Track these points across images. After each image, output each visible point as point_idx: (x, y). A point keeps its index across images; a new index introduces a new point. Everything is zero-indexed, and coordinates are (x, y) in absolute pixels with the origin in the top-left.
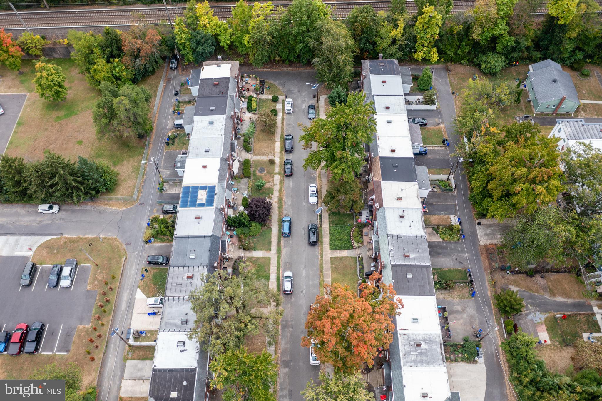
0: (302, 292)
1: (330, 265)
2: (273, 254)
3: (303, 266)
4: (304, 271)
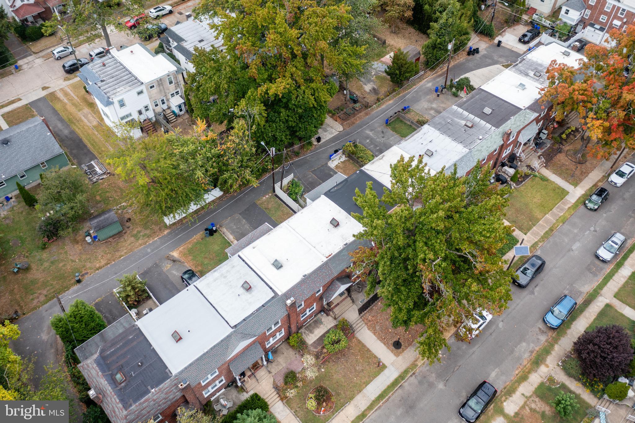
0: (595, 231)
1: (534, 228)
2: (608, 299)
3: (571, 253)
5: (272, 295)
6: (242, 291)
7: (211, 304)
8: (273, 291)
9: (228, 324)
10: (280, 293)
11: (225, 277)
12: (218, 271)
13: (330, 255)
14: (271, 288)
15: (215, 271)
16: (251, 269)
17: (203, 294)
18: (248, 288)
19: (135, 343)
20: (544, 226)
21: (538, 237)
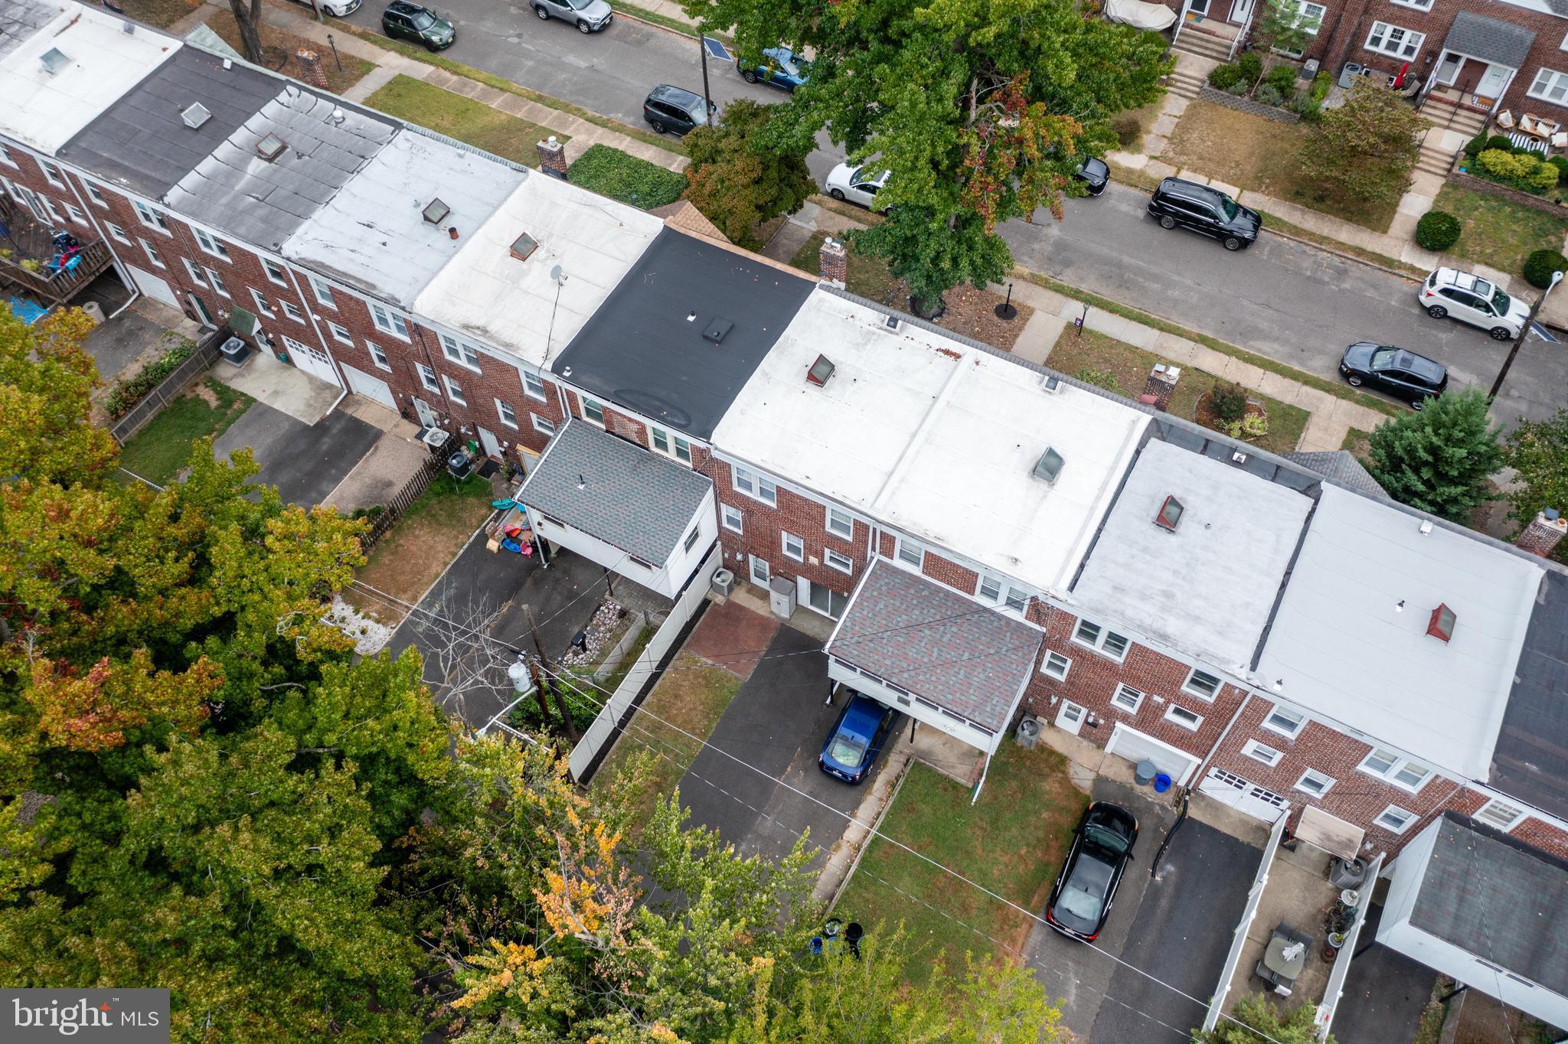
1: (543, 124)
3: (601, 68)
4: (583, 64)
5: (1154, 443)
6: (1186, 525)
7: (1283, 586)
8: (1143, 444)
9: (1313, 510)
10: (1145, 419)
11: (1168, 595)
12: (1156, 626)
13: (947, 352)
14: (1138, 452)
15: (1164, 637)
16: (1100, 530)
17: (1267, 630)
18: (1169, 517)
19: (1539, 741)
20: (530, 111)
21: (571, 117)
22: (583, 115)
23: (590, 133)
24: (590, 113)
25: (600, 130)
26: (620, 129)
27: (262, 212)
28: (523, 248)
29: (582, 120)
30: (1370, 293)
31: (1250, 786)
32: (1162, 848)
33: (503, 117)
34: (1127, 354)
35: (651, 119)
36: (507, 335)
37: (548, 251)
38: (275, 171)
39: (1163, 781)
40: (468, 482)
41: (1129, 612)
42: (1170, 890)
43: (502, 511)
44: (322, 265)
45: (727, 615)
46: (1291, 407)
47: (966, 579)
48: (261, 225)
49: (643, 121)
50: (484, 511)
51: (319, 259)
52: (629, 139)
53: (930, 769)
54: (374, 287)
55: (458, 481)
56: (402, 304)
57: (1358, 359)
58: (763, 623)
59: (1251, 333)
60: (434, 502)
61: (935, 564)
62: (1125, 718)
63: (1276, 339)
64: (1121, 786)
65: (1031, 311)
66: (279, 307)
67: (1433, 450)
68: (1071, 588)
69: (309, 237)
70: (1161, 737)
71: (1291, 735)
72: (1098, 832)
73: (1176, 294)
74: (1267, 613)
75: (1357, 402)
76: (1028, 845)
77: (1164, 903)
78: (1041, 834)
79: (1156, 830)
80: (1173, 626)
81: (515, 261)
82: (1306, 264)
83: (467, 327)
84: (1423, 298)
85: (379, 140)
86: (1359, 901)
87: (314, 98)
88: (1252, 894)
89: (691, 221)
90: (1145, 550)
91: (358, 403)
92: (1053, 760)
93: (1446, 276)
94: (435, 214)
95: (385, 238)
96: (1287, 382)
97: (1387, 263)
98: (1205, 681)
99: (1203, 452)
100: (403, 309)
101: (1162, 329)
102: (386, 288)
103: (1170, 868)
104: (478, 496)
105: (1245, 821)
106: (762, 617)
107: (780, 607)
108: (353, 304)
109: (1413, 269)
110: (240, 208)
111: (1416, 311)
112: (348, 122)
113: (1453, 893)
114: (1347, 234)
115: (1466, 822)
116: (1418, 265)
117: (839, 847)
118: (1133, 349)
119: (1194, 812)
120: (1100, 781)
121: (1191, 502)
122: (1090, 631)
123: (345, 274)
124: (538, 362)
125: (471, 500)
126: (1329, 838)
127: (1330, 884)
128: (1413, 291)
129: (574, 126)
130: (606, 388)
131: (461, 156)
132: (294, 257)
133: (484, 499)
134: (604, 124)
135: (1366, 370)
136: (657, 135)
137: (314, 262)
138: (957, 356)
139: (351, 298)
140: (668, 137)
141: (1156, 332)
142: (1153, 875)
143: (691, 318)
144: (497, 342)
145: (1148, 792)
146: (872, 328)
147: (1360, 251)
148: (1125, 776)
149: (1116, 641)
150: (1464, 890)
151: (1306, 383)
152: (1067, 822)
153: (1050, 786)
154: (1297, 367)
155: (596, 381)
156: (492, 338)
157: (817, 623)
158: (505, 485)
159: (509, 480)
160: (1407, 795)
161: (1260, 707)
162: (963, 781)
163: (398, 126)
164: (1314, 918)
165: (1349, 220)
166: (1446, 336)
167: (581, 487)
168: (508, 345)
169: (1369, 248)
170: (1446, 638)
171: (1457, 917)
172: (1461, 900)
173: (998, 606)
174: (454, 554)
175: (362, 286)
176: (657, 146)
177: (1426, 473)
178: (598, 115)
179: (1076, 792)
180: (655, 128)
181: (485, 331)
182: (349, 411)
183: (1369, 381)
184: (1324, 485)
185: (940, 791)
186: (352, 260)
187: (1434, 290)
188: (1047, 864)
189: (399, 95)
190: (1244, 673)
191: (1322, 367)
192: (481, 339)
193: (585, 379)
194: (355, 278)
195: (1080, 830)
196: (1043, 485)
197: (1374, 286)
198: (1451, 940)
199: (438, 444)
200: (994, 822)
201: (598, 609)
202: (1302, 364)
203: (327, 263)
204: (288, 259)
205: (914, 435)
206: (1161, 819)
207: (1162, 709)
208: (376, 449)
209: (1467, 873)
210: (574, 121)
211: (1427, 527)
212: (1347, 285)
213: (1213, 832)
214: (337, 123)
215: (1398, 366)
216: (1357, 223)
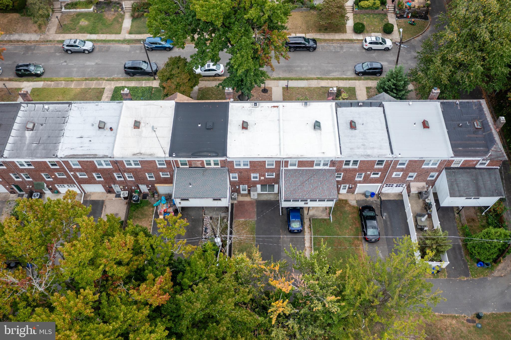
1: (93, 87)
2: (125, 35)
3: (100, 63)
4: (93, 64)
5: (339, 109)
6: (358, 126)
7: (388, 131)
8: (336, 111)
10: (333, 104)
11: (363, 145)
12: (365, 154)
13: (274, 107)
14: (336, 113)
15: (369, 156)
16: (339, 136)
17: (390, 143)
18: (353, 125)
19: (459, 142)
20: (86, 84)
21: (101, 82)
22: (104, 80)
23: (110, 84)
24: (106, 78)
25: (113, 82)
26: (118, 80)
27: (41, 147)
28: (137, 125)
29: (105, 81)
30: (351, 50)
31: (395, 185)
32: (381, 210)
33: (79, 90)
34: (302, 90)
35: (127, 73)
36: (149, 152)
37: (144, 123)
38: (36, 133)
39: (373, 194)
40: (141, 203)
41: (357, 153)
42: (388, 219)
43: (157, 207)
44: (74, 155)
45: (240, 205)
46: (350, 87)
47: (311, 163)
48: (44, 151)
49: (125, 75)
50: (152, 209)
51: (72, 154)
52: (124, 82)
53: (316, 219)
54: (96, 155)
55: (138, 204)
56: (109, 156)
57: (359, 69)
58: (251, 203)
59: (329, 72)
60: (134, 213)
61: (301, 163)
62: (360, 182)
63: (336, 71)
64: (363, 200)
65: (271, 88)
66: (55, 175)
67: (394, 85)
68: (341, 154)
69: (64, 148)
70: (370, 183)
71: (404, 167)
72: (367, 213)
73: (304, 69)
74: (388, 139)
75: (364, 80)
76: (350, 225)
77: (388, 223)
78: (352, 221)
79: (377, 207)
80: (369, 152)
81: (136, 130)
82: (332, 48)
83: (134, 155)
84: (365, 47)
85: (65, 110)
86: (431, 199)
87: (34, 105)
88: (406, 211)
89: (182, 98)
90: (352, 136)
91: (90, 195)
92: (344, 202)
93: (369, 39)
94: (101, 126)
95: (90, 139)
96: (345, 81)
97: (351, 41)
98: (380, 163)
99: (351, 106)
100: (110, 157)
101: (307, 80)
102: (101, 153)
103: (385, 214)
104: (146, 205)
105: (395, 195)
106: (250, 201)
107: (254, 196)
108: (88, 163)
109: (358, 40)
110: (33, 149)
111: (364, 51)
112: (51, 108)
113: (455, 186)
114: (338, 36)
115: (451, 168)
116: (358, 38)
117: (306, 250)
118: (303, 88)
119: (383, 198)
120: (358, 202)
121: (355, 120)
122: (348, 163)
123: (84, 155)
124: (164, 156)
125: (145, 208)
126: (419, 188)
127: (421, 200)
128: (361, 46)
129: (103, 84)
130: (188, 154)
131: (97, 105)
132: (63, 156)
133: (149, 205)
134: (113, 80)
135: (362, 70)
136: (133, 77)
137: (71, 155)
138: (277, 107)
139: (87, 161)
140: (136, 77)
141: (306, 81)
142: (382, 218)
143: (199, 125)
144: (147, 155)
145: (370, 199)
146: (250, 108)
147: (343, 40)
148: (363, 198)
149: (355, 162)
150: (457, 184)
151: (349, 80)
152: (356, 215)
153: (347, 209)
154: (345, 77)
155: (184, 154)
156: (144, 155)
157: (265, 196)
158: (153, 199)
159: (154, 197)
160: (435, 168)
161: (396, 162)
162: (326, 218)
163: (70, 104)
164: (422, 209)
165: (336, 32)
166: (374, 55)
167: (191, 186)
168: (150, 155)
169: (345, 38)
170: (428, 127)
171: (459, 191)
172: (458, 186)
173: (321, 167)
174: (151, 225)
175: (92, 156)
176: (134, 80)
177: (395, 91)
178: (109, 78)
179: (354, 207)
180: (130, 76)
181: (141, 154)
182: (88, 199)
183: (364, 73)
184: (383, 103)
185: (322, 223)
186: (83, 150)
187: (367, 44)
188: (357, 228)
189: (38, 95)
190: (391, 156)
191: (351, 74)
192: (141, 156)
193: (180, 154)
194: (88, 155)
195: (361, 215)
196: (319, 131)
197: (351, 48)
198: (460, 196)
199: (126, 196)
200: (339, 224)
201: (203, 220)
202: (346, 75)
203: (75, 154)
204: (61, 158)
205: (279, 132)
206: (376, 204)
207: (370, 175)
208: (105, 206)
209: (456, 180)
210: (102, 83)
211: (411, 103)
212: (344, 50)
213: (390, 201)
214: (47, 110)
215: (370, 67)
216: (338, 32)
